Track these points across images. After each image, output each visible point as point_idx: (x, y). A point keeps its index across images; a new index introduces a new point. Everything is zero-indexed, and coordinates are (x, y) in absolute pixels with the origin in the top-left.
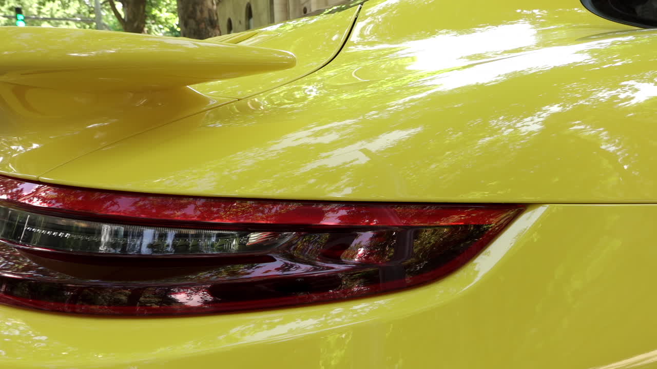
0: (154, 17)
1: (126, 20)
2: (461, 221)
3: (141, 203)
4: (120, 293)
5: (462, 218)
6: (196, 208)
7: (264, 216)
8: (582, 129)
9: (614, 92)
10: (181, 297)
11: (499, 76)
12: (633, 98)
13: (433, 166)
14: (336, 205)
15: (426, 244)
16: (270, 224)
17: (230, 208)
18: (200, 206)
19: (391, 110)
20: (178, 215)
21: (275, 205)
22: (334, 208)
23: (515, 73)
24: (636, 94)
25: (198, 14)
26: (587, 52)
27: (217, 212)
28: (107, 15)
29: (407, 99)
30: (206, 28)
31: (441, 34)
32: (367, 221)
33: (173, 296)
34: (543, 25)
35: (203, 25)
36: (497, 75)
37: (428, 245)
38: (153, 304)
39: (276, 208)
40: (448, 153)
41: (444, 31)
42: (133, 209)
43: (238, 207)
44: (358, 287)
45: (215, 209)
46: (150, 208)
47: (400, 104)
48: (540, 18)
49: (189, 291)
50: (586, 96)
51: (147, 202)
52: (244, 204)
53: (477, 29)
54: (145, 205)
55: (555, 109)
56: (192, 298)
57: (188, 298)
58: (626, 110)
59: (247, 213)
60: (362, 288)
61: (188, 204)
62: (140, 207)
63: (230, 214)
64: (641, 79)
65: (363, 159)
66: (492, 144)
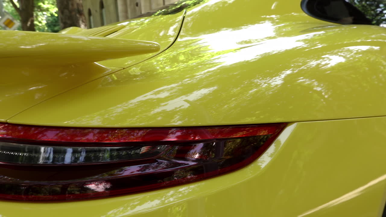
0: (39, 7)
1: (21, 9)
2: (244, 135)
3: (61, 134)
4: (56, 187)
5: (245, 133)
6: (94, 135)
7: (135, 138)
8: (304, 81)
9: (319, 62)
10: (92, 186)
11: (257, 56)
12: (329, 64)
13: (226, 107)
14: (175, 129)
15: (229, 149)
16: (139, 142)
17: (114, 134)
18: (97, 134)
19: (197, 78)
20: (84, 139)
21: (140, 131)
22: (173, 132)
23: (265, 54)
24: (330, 62)
25: (70, 6)
26: (302, 41)
27: (107, 137)
28: (7, 6)
29: (206, 71)
30: (76, 15)
31: (223, 30)
32: (192, 138)
33: (87, 186)
34: (278, 23)
35: (74, 13)
36: (256, 55)
37: (230, 150)
38: (76, 191)
39: (141, 133)
40: (233, 99)
41: (225, 29)
42: (56, 137)
43: (118, 133)
44: (190, 175)
45: (106, 135)
46: (66, 137)
47: (202, 74)
48: (276, 20)
49: (97, 183)
50: (305, 63)
51: (64, 133)
52: (122, 131)
53: (243, 27)
54: (63, 135)
55: (289, 72)
56: (99, 187)
57: (96, 187)
58: (326, 70)
59: (124, 136)
60: (193, 176)
61: (89, 133)
62: (60, 136)
63: (115, 138)
64: (332, 54)
65: (187, 105)
66: (257, 92)
